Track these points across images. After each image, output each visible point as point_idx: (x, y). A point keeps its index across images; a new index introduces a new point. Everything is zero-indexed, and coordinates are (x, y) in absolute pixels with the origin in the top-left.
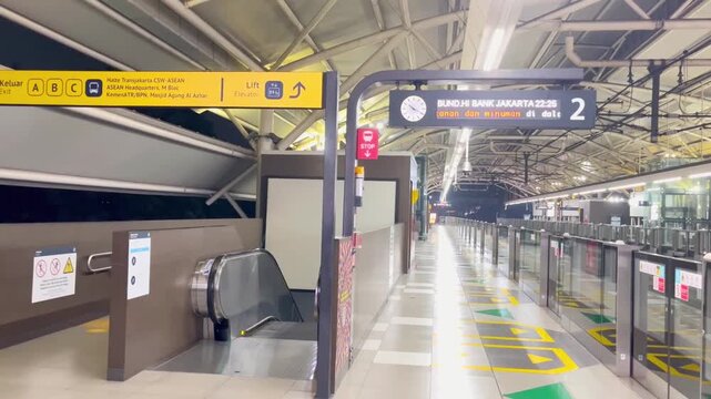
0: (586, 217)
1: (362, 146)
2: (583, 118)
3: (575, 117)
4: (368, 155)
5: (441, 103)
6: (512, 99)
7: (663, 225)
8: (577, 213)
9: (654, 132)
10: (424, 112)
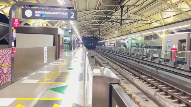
0: (115, 45)
1: (15, 23)
2: (74, 18)
3: (72, 17)
4: (16, 26)
5: (36, 12)
6: (56, 12)
7: (131, 47)
8: (113, 44)
9: (121, 23)
10: (32, 14)
